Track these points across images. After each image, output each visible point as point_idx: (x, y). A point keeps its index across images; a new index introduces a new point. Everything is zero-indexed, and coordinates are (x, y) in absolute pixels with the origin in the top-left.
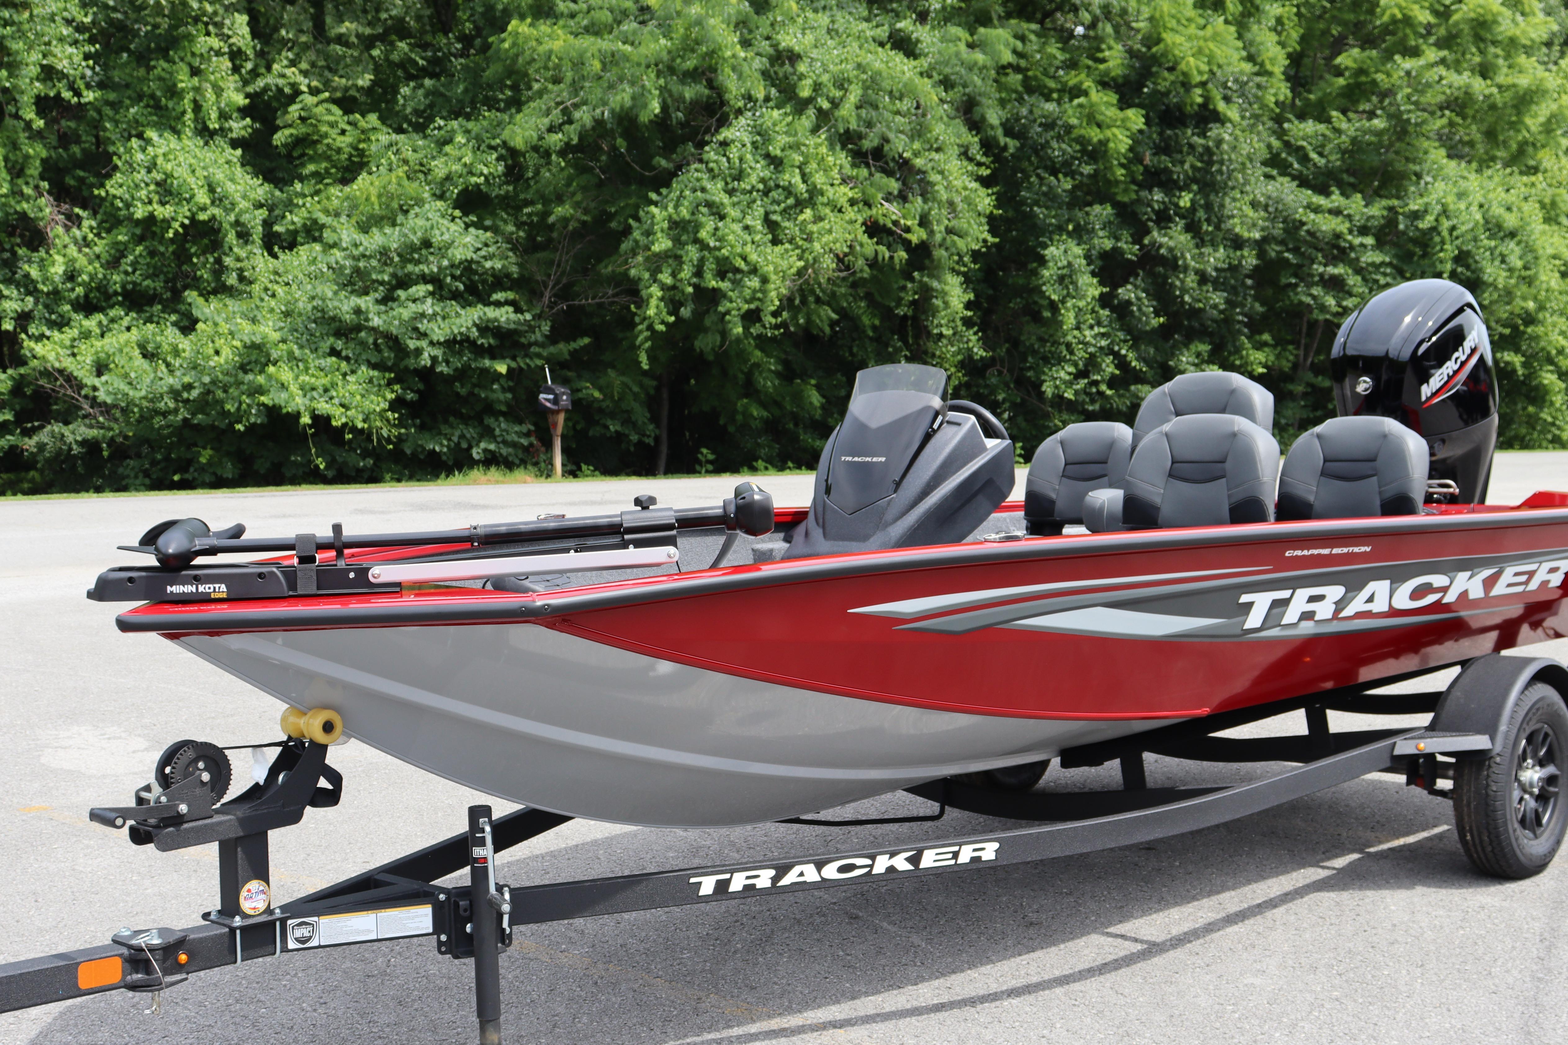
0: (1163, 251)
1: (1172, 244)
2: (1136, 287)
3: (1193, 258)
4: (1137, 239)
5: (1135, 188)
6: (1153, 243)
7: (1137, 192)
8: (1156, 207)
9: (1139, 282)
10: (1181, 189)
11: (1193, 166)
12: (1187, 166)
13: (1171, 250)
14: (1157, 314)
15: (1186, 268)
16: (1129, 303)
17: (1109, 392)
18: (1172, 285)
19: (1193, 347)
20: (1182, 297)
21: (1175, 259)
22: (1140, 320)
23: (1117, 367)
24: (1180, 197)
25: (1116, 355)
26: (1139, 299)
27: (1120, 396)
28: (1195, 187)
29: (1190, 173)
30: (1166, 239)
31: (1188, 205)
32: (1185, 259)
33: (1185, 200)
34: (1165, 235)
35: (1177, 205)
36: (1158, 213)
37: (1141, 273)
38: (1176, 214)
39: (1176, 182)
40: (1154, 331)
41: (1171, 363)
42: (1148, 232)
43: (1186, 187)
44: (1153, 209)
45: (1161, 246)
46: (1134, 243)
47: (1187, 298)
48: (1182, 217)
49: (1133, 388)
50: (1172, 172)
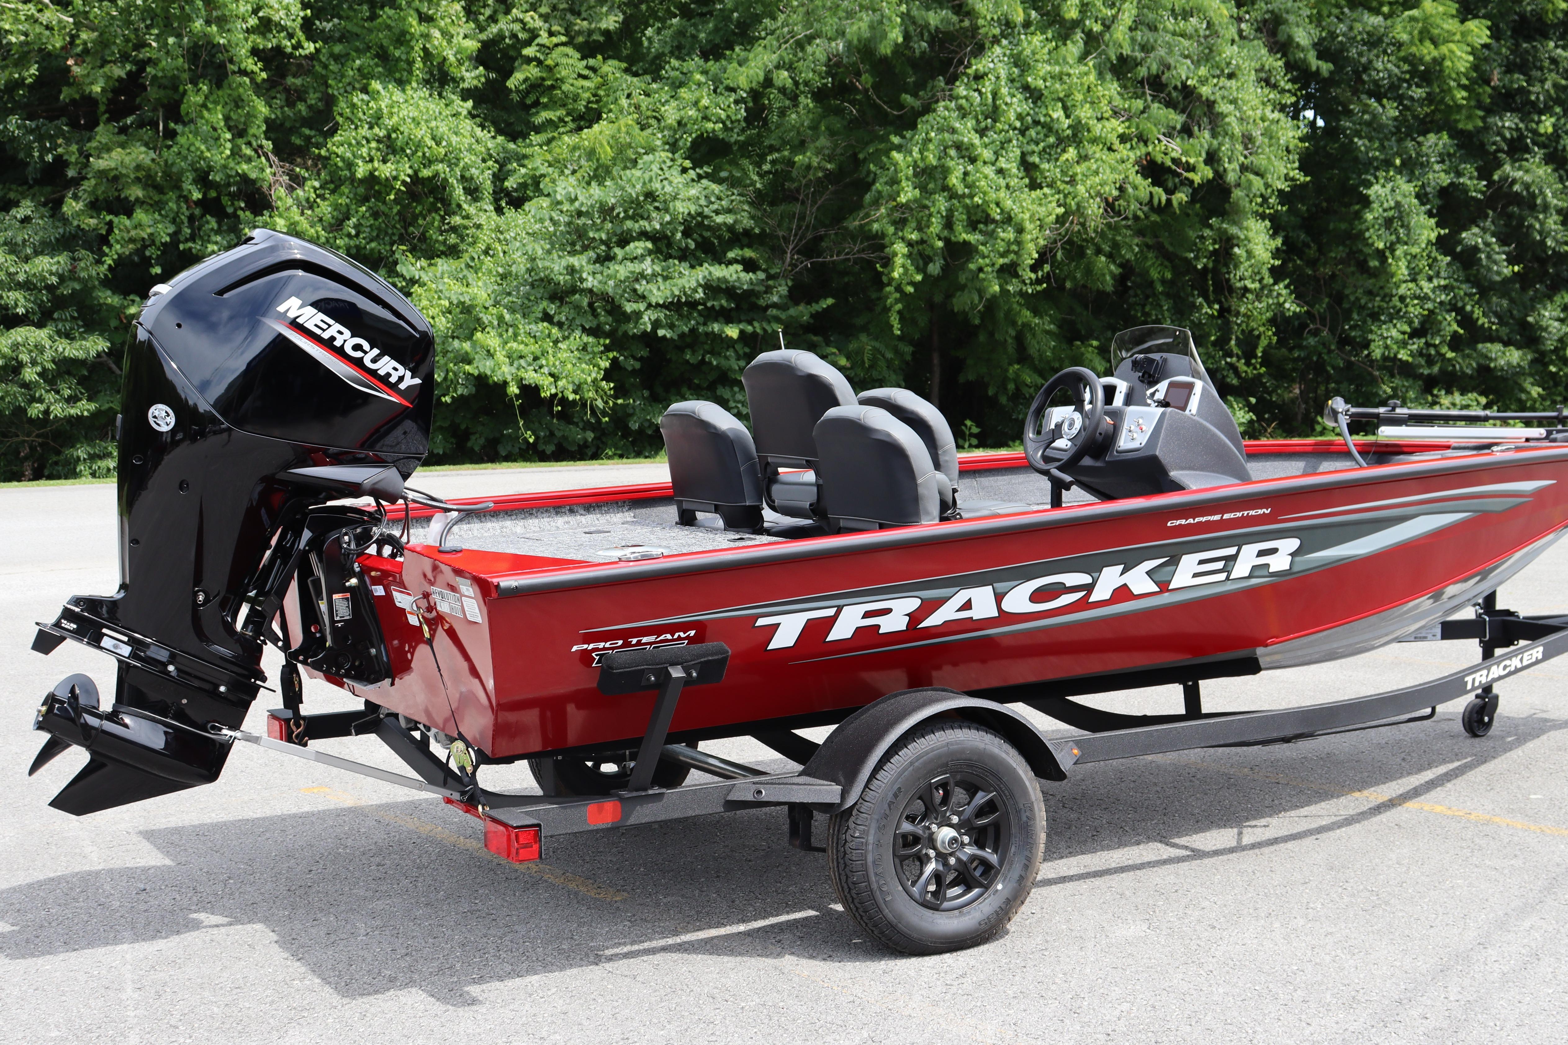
0: (1517, 188)
1: (1528, 178)
2: (1484, 230)
3: (1554, 195)
4: (1484, 173)
5: (1481, 113)
6: (1505, 178)
7: (1483, 119)
8: (1508, 135)
9: (1488, 223)
10: (1541, 113)
11: (1555, 85)
12: (1548, 85)
13: (1527, 186)
14: (1511, 261)
15: (1546, 207)
16: (1476, 249)
17: (1450, 355)
18: (1531, 226)
19: (1557, 299)
20: (1542, 241)
21: (1533, 196)
22: (1489, 269)
23: (1460, 324)
24: (1540, 122)
25: (1460, 311)
26: (1487, 244)
27: (1465, 357)
28: (1558, 110)
29: (1552, 92)
30: (1521, 173)
31: (1550, 130)
32: (1545, 197)
33: (1547, 125)
34: (1520, 168)
35: (1535, 132)
36: (1511, 142)
37: (1491, 213)
38: (1534, 143)
39: (1534, 104)
40: (1506, 281)
41: (1530, 319)
42: (1499, 165)
43: (1547, 110)
44: (1504, 138)
45: (1514, 181)
46: (1480, 178)
47: (1549, 242)
48: (1542, 146)
49: (1480, 346)
50: (1529, 92)
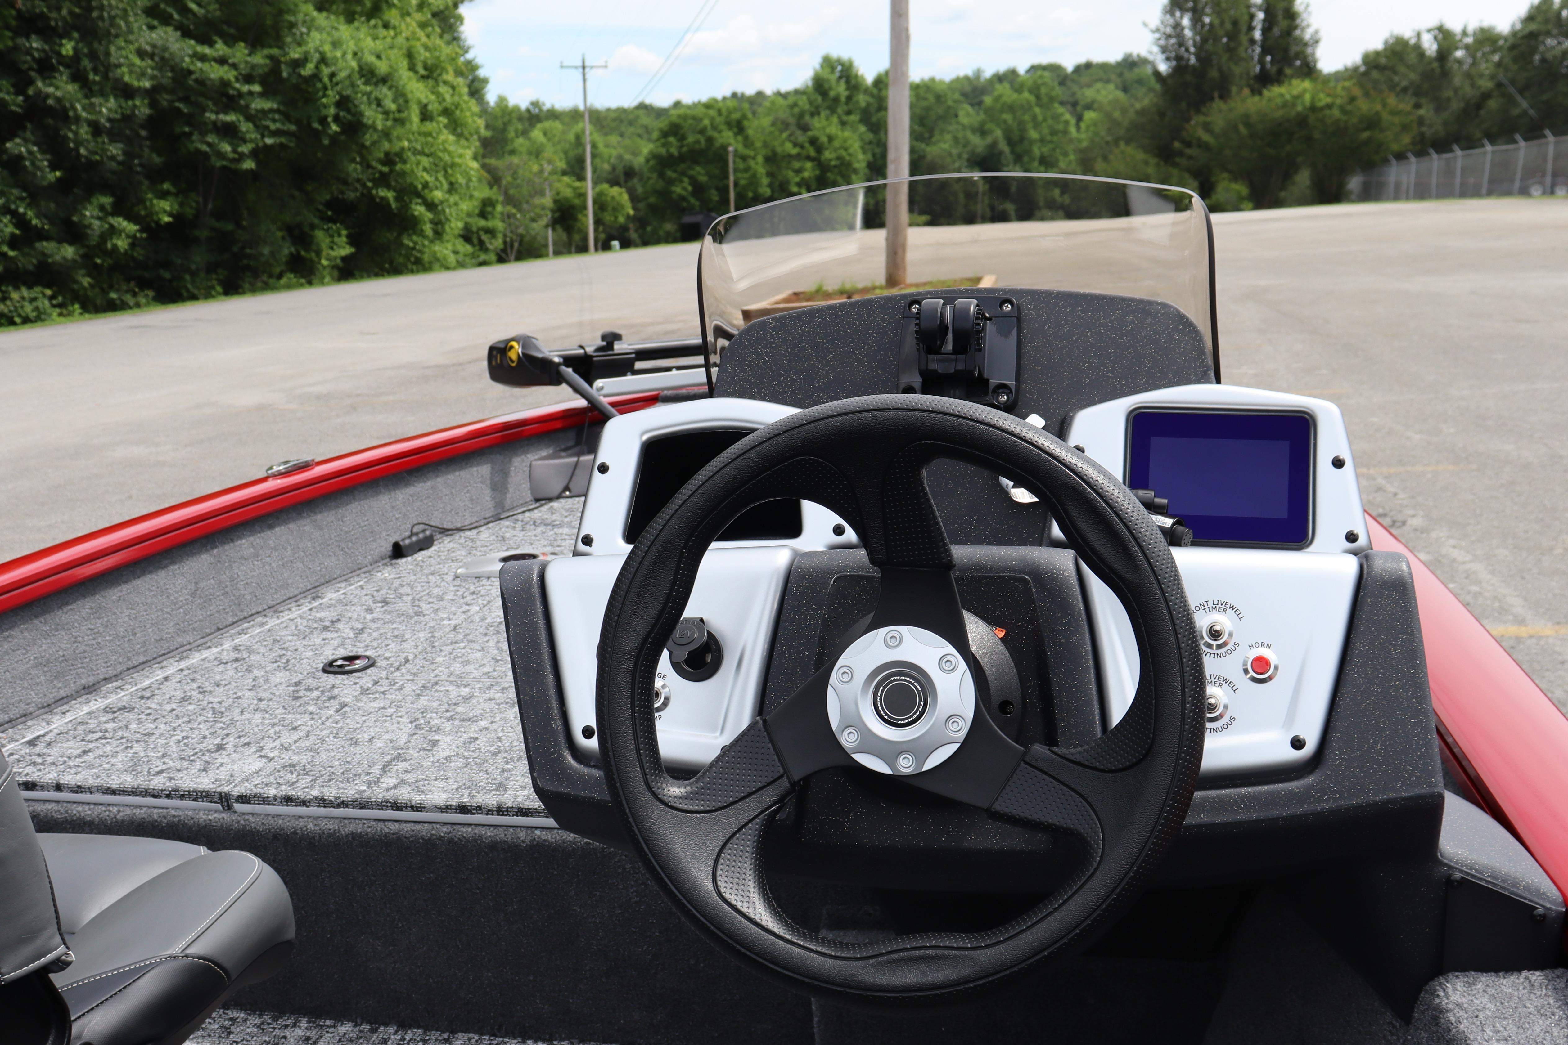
0: (50, 102)
1: (59, 94)
2: (26, 140)
3: (84, 109)
4: (20, 87)
5: (8, 34)
6: (39, 93)
7: (12, 39)
8: (36, 55)
9: (28, 134)
10: (62, 37)
11: (71, 13)
12: (64, 12)
13: (59, 100)
14: (53, 167)
15: (77, 119)
16: (20, 157)
17: (11, 253)
18: (65, 137)
19: (94, 201)
20: (76, 150)
21: (65, 110)
22: (35, 175)
23: (16, 226)
24: (61, 45)
25: (14, 214)
26: (30, 152)
27: (25, 255)
28: (76, 35)
29: (69, 18)
30: (51, 90)
31: (71, 53)
32: (75, 109)
33: (68, 48)
34: (51, 85)
35: (59, 54)
36: (39, 62)
37: (29, 125)
38: (60, 63)
39: (54, 30)
40: (51, 185)
41: (75, 219)
42: (31, 82)
43: (66, 35)
44: (34, 58)
45: (47, 96)
46: (17, 93)
47: (82, 151)
48: (67, 66)
49: (38, 245)
50: (48, 19)
